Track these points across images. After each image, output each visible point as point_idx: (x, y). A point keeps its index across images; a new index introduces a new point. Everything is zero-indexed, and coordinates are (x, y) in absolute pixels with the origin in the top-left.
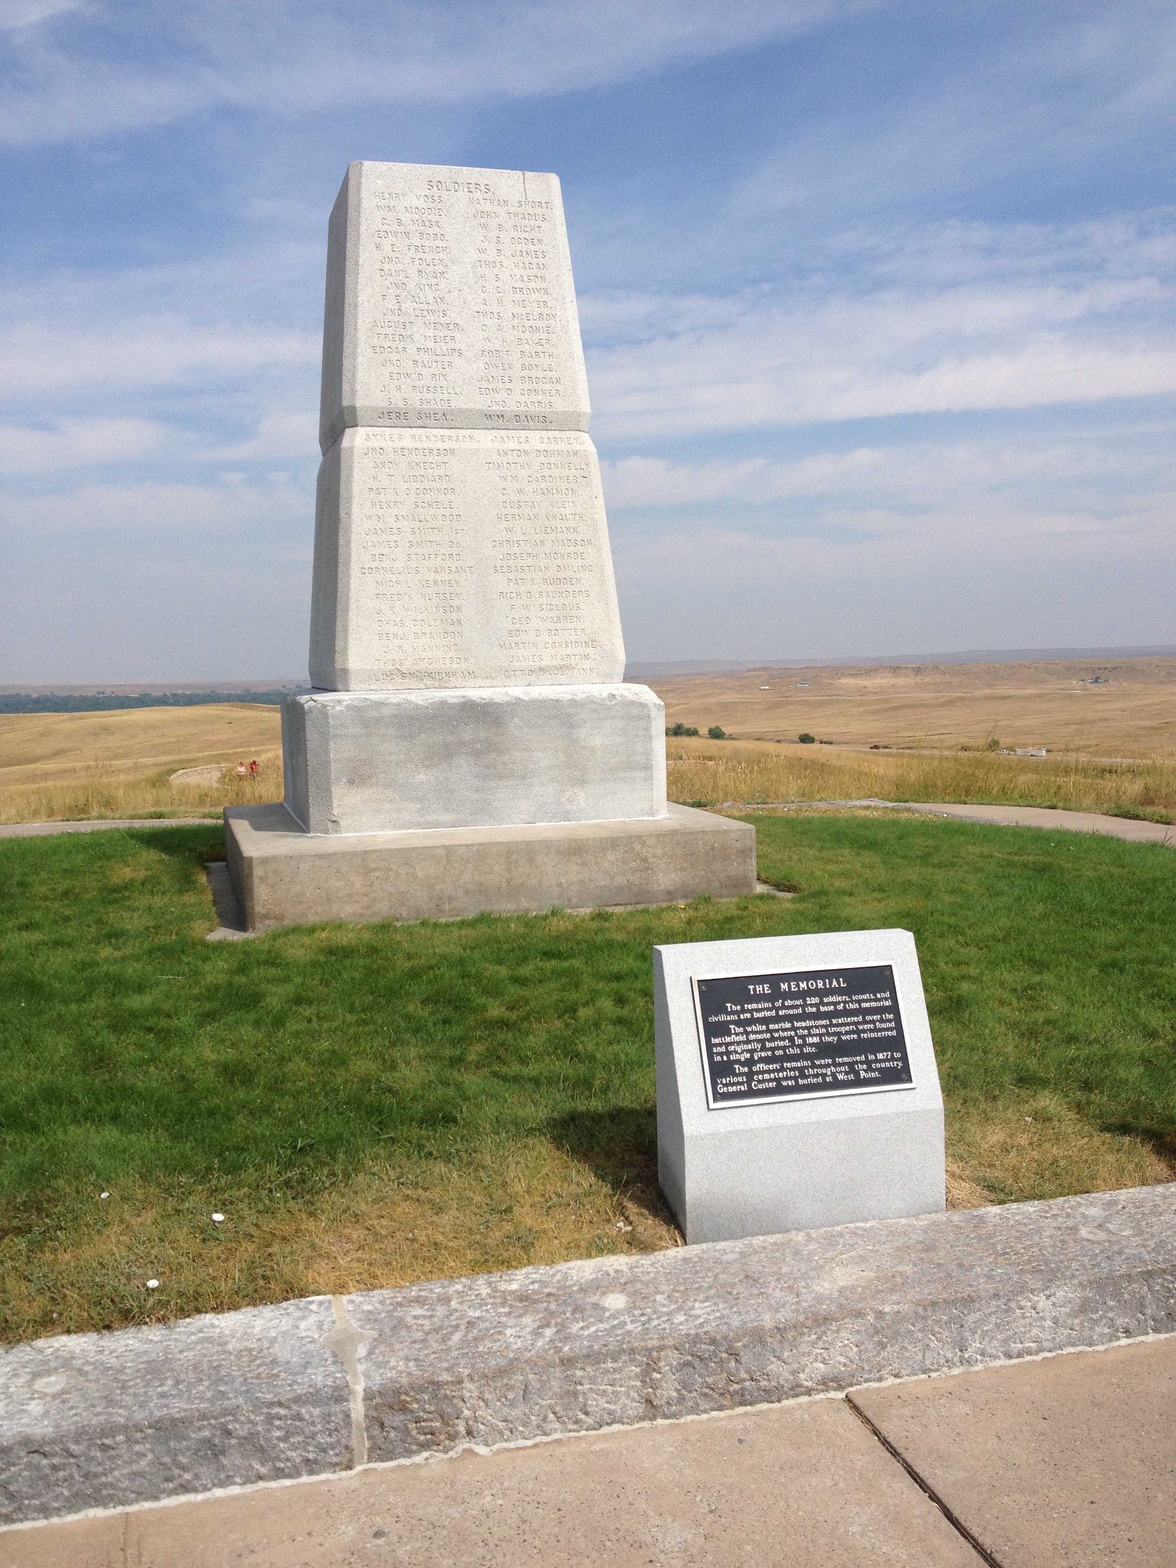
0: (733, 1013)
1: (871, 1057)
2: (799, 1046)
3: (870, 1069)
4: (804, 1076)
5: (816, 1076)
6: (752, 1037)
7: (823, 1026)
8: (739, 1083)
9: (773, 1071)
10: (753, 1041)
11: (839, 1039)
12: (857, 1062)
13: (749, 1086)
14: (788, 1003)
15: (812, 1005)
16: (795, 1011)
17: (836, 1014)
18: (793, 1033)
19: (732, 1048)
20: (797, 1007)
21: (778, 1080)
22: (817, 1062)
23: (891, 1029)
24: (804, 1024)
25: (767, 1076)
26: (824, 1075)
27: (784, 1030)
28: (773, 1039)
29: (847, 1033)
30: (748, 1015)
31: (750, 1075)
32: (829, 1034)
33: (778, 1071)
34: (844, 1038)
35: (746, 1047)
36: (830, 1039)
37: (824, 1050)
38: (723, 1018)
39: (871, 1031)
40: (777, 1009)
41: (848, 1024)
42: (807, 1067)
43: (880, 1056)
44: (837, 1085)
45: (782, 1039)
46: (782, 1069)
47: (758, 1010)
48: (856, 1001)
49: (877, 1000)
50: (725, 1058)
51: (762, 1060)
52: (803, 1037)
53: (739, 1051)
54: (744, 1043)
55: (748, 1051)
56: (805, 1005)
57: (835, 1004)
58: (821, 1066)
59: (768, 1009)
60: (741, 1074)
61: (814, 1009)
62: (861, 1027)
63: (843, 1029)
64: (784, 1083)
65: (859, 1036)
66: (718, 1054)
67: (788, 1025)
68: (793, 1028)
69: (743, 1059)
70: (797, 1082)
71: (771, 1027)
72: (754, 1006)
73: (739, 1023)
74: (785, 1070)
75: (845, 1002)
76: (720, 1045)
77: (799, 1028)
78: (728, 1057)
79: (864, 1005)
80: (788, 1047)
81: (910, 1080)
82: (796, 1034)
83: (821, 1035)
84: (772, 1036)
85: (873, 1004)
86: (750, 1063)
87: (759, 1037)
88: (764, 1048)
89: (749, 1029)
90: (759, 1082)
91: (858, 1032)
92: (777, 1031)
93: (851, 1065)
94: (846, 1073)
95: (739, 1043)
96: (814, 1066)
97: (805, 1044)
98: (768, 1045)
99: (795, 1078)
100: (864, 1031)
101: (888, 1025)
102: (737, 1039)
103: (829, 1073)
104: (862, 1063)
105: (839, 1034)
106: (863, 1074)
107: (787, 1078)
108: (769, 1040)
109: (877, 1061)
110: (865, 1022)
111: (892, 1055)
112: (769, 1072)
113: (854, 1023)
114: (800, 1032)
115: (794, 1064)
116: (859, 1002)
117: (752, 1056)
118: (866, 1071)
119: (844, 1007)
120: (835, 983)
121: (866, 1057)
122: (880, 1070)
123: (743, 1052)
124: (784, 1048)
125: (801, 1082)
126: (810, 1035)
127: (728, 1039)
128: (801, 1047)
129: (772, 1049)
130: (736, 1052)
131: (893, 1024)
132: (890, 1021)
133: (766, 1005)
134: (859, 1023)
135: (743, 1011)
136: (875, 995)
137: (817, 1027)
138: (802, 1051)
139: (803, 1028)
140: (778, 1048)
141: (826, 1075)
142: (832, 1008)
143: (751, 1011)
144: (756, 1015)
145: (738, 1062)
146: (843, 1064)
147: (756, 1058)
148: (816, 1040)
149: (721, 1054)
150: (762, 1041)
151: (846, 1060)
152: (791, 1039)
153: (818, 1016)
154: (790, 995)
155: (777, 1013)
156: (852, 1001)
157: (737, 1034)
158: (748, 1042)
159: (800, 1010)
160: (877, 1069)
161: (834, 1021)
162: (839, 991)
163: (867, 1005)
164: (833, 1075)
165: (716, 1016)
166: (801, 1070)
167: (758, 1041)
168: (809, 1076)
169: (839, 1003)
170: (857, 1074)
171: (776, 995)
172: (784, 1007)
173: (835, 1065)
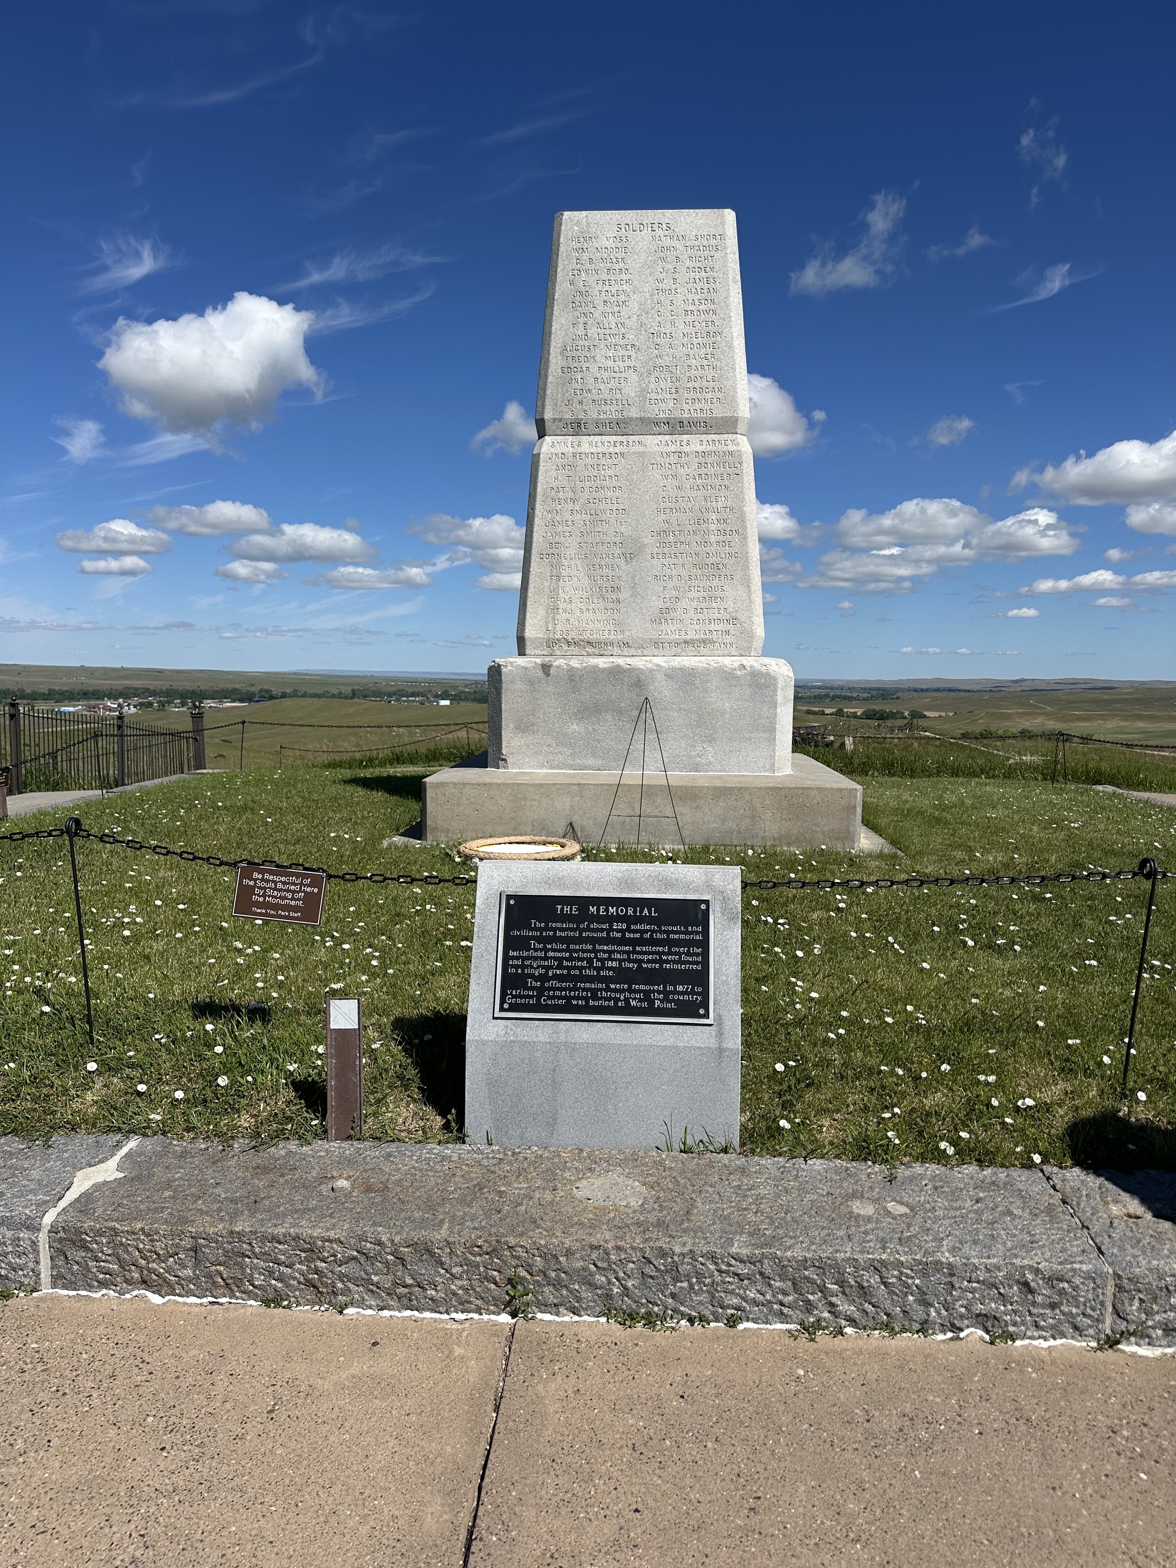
0: (536, 929)
1: (670, 988)
2: (595, 968)
3: (666, 1000)
4: (595, 998)
5: (609, 999)
6: (551, 954)
7: (624, 952)
8: (529, 997)
9: (565, 989)
10: (551, 958)
11: (640, 967)
12: (654, 991)
13: (539, 1000)
14: (595, 925)
15: (618, 931)
16: (600, 935)
17: (642, 942)
18: (593, 955)
19: (528, 963)
20: (602, 930)
21: (569, 999)
22: (613, 986)
23: (697, 963)
24: (606, 948)
25: (558, 993)
26: (617, 1000)
27: (583, 951)
28: (570, 959)
29: (649, 961)
30: (551, 933)
31: (541, 991)
32: (630, 961)
33: (570, 990)
34: (645, 966)
35: (543, 963)
36: (631, 965)
37: (622, 975)
38: (525, 933)
39: (675, 962)
40: (582, 931)
41: (652, 953)
42: (601, 990)
43: (680, 988)
44: (628, 1010)
45: (582, 960)
46: (575, 989)
47: (562, 930)
48: (665, 932)
49: (686, 933)
50: (520, 971)
51: (555, 977)
52: (602, 960)
53: (535, 966)
54: (541, 958)
55: (543, 967)
56: (611, 929)
57: (642, 932)
58: (615, 991)
59: (572, 930)
60: (532, 988)
61: (619, 935)
62: (665, 958)
63: (645, 957)
64: (574, 1002)
65: (661, 966)
66: (513, 966)
67: (590, 947)
68: (594, 951)
69: (537, 974)
70: (587, 1002)
71: (572, 947)
72: (559, 925)
73: (538, 939)
74: (578, 990)
75: (653, 931)
76: (517, 958)
77: (600, 951)
78: (523, 971)
79: (672, 936)
80: (585, 968)
81: (706, 1016)
82: (596, 957)
83: (620, 961)
84: (571, 955)
85: (682, 936)
86: (543, 978)
87: (559, 955)
88: (560, 967)
89: (549, 946)
90: (549, 998)
91: (661, 962)
92: (577, 951)
93: (647, 993)
94: (640, 1000)
95: (536, 958)
96: (608, 989)
97: (603, 968)
98: (565, 963)
99: (586, 999)
100: (667, 962)
101: (695, 958)
102: (535, 954)
103: (622, 998)
104: (659, 992)
105: (640, 962)
106: (657, 1003)
107: (578, 998)
108: (567, 959)
109: (675, 992)
110: (670, 953)
111: (693, 989)
112: (561, 989)
113: (658, 953)
114: (601, 955)
115: (588, 985)
116: (668, 933)
117: (547, 973)
118: (662, 1001)
119: (651, 936)
120: (646, 911)
121: (665, 987)
122: (677, 1002)
123: (538, 967)
124: (581, 968)
125: (591, 1003)
126: (610, 959)
127: (526, 954)
128: (598, 969)
129: (569, 968)
130: (532, 967)
131: (700, 959)
132: (697, 955)
133: (571, 925)
134: (664, 953)
135: (547, 929)
136: (686, 928)
137: (619, 952)
138: (598, 973)
139: (604, 952)
140: (575, 968)
141: (619, 999)
142: (638, 935)
143: (554, 930)
144: (558, 934)
145: (532, 976)
146: (639, 991)
147: (550, 974)
148: (614, 964)
149: (516, 967)
150: (560, 960)
151: (642, 987)
152: (590, 961)
153: (623, 941)
154: (598, 919)
155: (580, 934)
156: (660, 931)
157: (536, 950)
158: (546, 958)
159: (604, 935)
160: (673, 1000)
161: (638, 948)
162: (650, 920)
163: (676, 936)
164: (627, 1000)
165: (519, 930)
166: (594, 991)
167: (555, 959)
168: (601, 998)
169: (647, 931)
170: (651, 1002)
171: (583, 915)
172: (588, 929)
173: (630, 990)
